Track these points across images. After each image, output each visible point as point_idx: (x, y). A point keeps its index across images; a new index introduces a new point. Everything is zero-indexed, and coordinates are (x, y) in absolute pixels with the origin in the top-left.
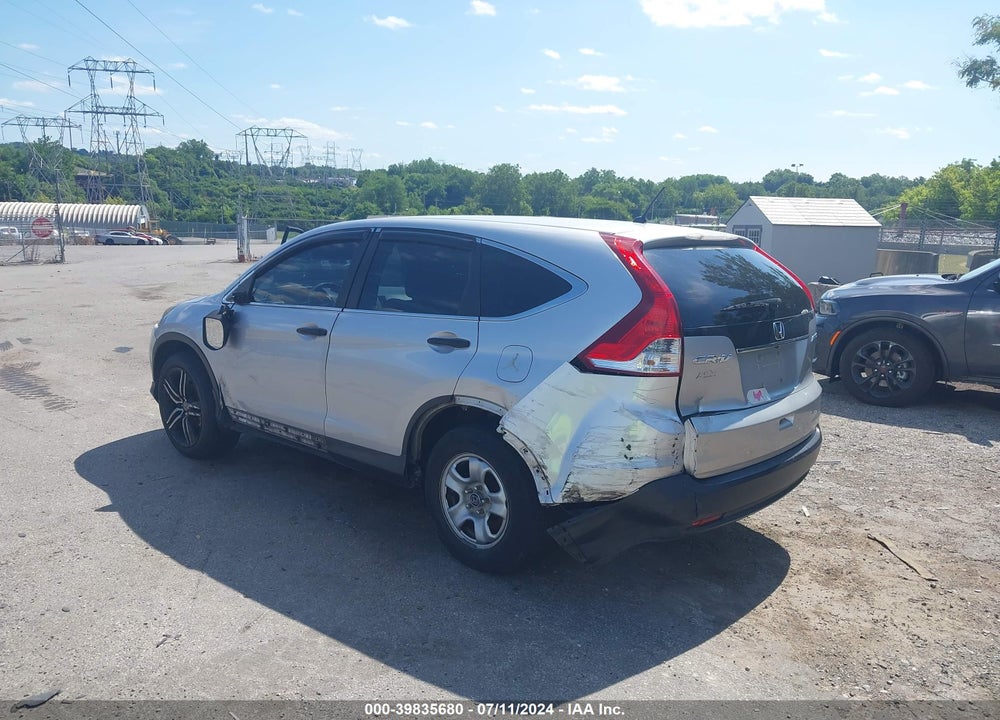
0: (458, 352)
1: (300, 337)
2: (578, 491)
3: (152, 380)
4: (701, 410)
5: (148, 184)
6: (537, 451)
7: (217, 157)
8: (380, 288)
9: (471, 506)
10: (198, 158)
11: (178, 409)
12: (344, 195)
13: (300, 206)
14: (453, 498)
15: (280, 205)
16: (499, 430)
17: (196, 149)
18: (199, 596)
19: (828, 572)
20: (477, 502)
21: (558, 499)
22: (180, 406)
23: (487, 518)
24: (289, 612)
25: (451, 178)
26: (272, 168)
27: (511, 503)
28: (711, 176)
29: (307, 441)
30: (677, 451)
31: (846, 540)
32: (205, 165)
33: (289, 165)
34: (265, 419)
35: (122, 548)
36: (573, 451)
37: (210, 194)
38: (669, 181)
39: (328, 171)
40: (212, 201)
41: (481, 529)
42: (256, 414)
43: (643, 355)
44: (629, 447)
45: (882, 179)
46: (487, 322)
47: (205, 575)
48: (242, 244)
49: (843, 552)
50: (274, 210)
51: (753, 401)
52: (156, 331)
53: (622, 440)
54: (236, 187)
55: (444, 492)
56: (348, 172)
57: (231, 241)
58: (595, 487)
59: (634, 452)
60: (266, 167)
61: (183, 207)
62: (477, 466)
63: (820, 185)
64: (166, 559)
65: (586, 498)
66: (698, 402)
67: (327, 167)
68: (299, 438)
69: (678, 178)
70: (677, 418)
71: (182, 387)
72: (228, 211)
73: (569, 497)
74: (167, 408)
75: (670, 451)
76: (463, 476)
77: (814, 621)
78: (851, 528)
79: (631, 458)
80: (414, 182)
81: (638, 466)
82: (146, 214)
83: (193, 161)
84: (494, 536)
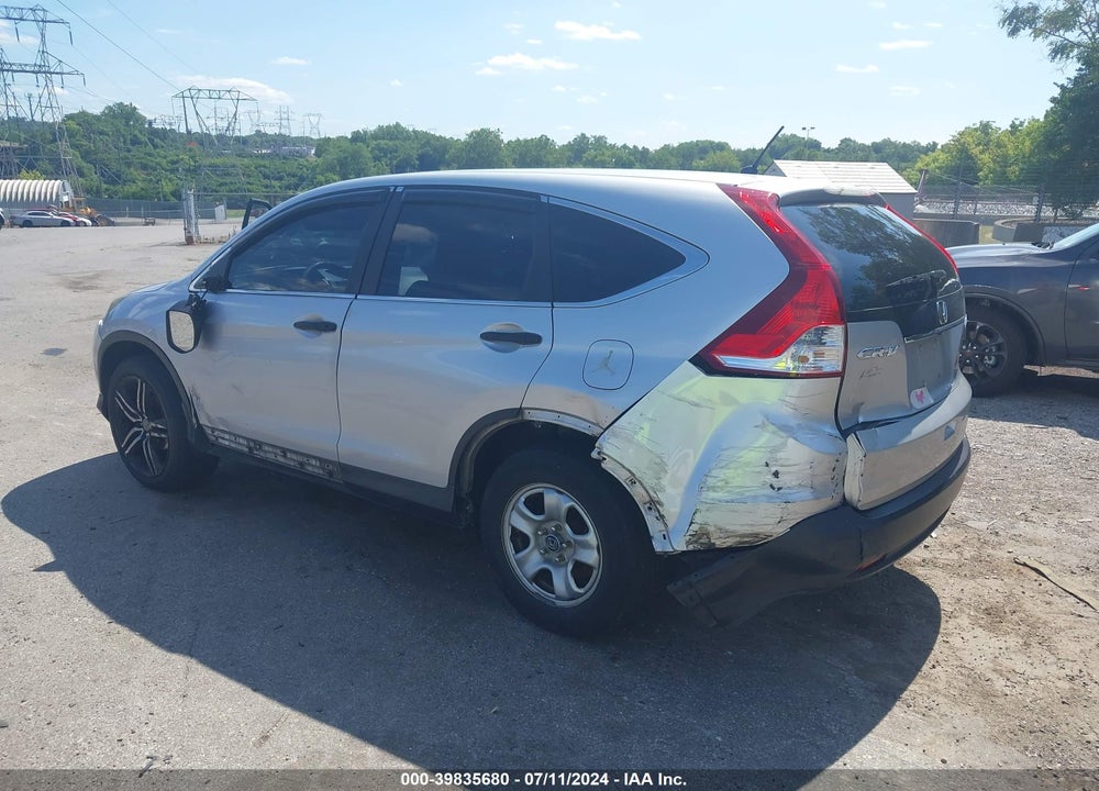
0: (524, 350)
1: (299, 333)
2: (707, 534)
3: (99, 392)
4: (861, 420)
5: (70, 156)
6: (649, 481)
7: (150, 123)
8: (403, 268)
9: (546, 551)
10: (127, 124)
11: (136, 429)
12: (301, 167)
13: (252, 180)
14: (520, 541)
15: (228, 180)
16: (594, 455)
17: (124, 115)
18: (191, 693)
19: (988, 612)
20: (554, 546)
21: (680, 545)
22: (138, 425)
23: (570, 567)
24: (318, 711)
25: (423, 146)
26: (217, 136)
27: (606, 547)
28: (711, 143)
29: (313, 468)
30: (838, 475)
31: (993, 569)
32: (137, 132)
33: (237, 134)
34: (253, 440)
35: (75, 625)
36: (700, 480)
37: (145, 167)
38: (666, 148)
39: (282, 140)
40: (147, 174)
41: (562, 581)
42: (240, 434)
43: (792, 349)
44: (776, 474)
45: (894, 145)
46: (564, 311)
47: (194, 661)
48: (189, 223)
49: (993, 583)
50: (221, 185)
51: (918, 406)
52: (100, 330)
53: (767, 465)
54: (175, 158)
55: (507, 533)
56: (306, 141)
57: (174, 221)
58: (731, 528)
59: (783, 480)
60: (210, 135)
61: (114, 182)
62: (556, 500)
63: (828, 151)
64: (136, 639)
65: (719, 543)
66: (857, 409)
67: (280, 135)
68: (301, 464)
69: (676, 145)
70: (837, 433)
71: (141, 401)
72: (167, 188)
73: (696, 542)
74: (120, 428)
75: (830, 477)
76: (535, 514)
77: (999, 684)
78: (990, 551)
79: (779, 489)
80: (381, 149)
81: (790, 498)
82: (69, 190)
83: (122, 128)
84: (581, 591)
